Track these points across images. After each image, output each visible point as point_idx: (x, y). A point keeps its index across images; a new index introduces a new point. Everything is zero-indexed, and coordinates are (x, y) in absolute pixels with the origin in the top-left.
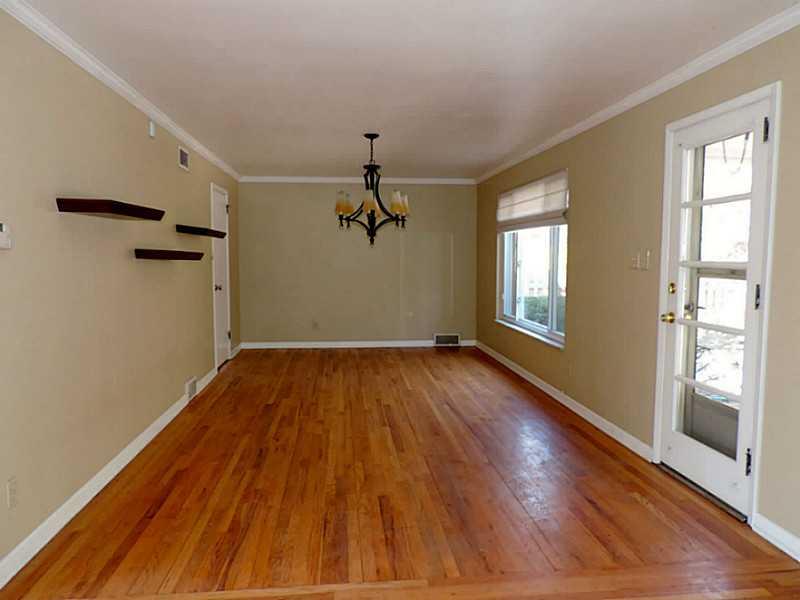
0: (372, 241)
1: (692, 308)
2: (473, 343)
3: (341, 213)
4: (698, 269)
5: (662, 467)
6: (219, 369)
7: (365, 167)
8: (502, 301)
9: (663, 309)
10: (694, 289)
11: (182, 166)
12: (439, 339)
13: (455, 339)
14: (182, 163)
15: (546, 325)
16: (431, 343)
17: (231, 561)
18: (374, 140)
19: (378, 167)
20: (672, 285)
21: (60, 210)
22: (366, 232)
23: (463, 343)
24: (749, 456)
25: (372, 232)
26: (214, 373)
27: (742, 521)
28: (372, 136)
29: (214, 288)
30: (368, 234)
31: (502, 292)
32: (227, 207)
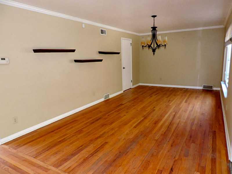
0: (154, 54)
3: (143, 45)
6: (124, 91)
7: (152, 28)
11: (102, 34)
12: (204, 87)
13: (211, 87)
14: (101, 33)
16: (201, 88)
17: (48, 150)
18: (155, 18)
19: (157, 27)
21: (34, 52)
22: (152, 50)
23: (214, 89)
25: (154, 51)
26: (122, 92)
28: (154, 16)
29: (122, 68)
30: (153, 51)
32: (131, 44)
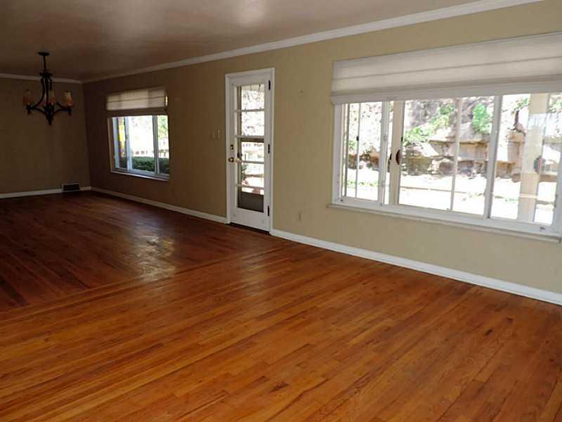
0: (50, 123)
1: (239, 155)
2: (89, 188)
4: (241, 139)
5: (232, 224)
8: (114, 160)
9: (228, 157)
10: (240, 147)
12: (66, 188)
13: (77, 187)
15: (153, 170)
16: (60, 191)
20: (232, 146)
23: (82, 189)
24: (269, 209)
25: (50, 119)
27: (267, 233)
30: (47, 118)
31: (114, 154)
